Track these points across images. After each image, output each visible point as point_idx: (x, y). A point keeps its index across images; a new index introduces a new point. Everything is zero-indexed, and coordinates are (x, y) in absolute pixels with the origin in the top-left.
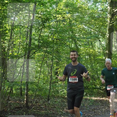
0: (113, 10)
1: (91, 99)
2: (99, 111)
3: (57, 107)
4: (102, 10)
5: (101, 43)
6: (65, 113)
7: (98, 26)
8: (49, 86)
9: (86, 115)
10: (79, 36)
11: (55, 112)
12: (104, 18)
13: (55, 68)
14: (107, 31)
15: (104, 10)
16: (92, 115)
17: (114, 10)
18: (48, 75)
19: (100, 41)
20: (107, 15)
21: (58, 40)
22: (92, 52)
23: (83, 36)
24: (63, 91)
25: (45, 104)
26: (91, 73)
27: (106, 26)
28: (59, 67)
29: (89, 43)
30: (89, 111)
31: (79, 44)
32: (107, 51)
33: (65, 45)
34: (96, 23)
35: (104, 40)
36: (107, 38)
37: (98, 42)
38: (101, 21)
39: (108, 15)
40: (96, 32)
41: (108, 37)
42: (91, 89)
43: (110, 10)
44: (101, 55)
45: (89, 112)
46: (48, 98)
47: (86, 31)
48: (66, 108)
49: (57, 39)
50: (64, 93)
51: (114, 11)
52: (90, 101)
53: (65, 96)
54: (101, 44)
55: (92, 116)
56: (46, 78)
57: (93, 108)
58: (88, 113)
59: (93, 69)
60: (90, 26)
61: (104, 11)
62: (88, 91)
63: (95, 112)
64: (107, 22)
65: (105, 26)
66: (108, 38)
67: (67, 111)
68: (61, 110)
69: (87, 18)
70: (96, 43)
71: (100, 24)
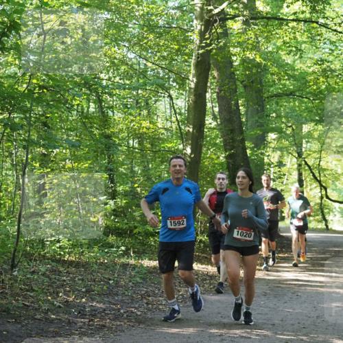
0: (209, 8)
1: (139, 265)
2: (161, 299)
3: (36, 289)
4: (180, 8)
5: (173, 104)
6: (60, 307)
7: (165, 54)
8: (16, 227)
9: (122, 311)
10: (109, 79)
11: (31, 303)
12: (185, 30)
13: (37, 172)
14: (192, 68)
15: (185, 8)
16: (139, 311)
17: (211, 10)
18: (15, 194)
19: (170, 96)
20: (193, 21)
21: (45, 90)
22: (148, 129)
23: (120, 79)
24: (59, 241)
25: (3, 280)
26: (141, 190)
27: (190, 55)
28: (49, 170)
29: (140, 103)
30: (132, 299)
31: (111, 103)
32: (191, 126)
33: (64, 105)
34: (161, 44)
35: (182, 94)
36: (190, 88)
37: (166, 99)
38: (174, 39)
39: (195, 22)
40: (161, 71)
41: (193, 85)
42: (142, 236)
43: (202, 9)
44: (172, 137)
45: (132, 303)
46: (13, 261)
47: (131, 66)
48: (65, 291)
49: (41, 87)
50: (60, 247)
51: (213, 13)
52: (137, 269)
53: (64, 257)
54: (173, 106)
55: (139, 313)
56: (10, 202)
57: (143, 292)
58: (129, 305)
59: (149, 179)
60: (145, 54)
61: (186, 10)
62: (133, 241)
63: (147, 304)
64: (192, 42)
65: (186, 54)
66: (192, 90)
67: (67, 301)
68: (50, 296)
69: (133, 29)
70: (161, 102)
71: (173, 48)
